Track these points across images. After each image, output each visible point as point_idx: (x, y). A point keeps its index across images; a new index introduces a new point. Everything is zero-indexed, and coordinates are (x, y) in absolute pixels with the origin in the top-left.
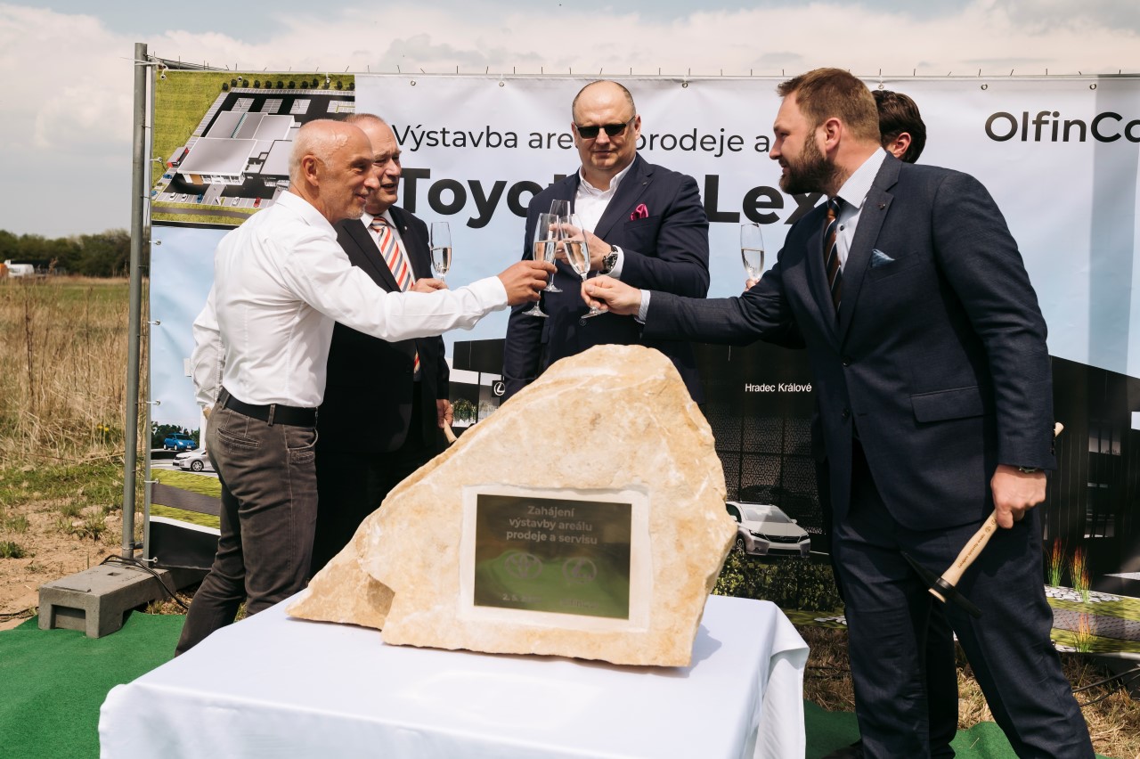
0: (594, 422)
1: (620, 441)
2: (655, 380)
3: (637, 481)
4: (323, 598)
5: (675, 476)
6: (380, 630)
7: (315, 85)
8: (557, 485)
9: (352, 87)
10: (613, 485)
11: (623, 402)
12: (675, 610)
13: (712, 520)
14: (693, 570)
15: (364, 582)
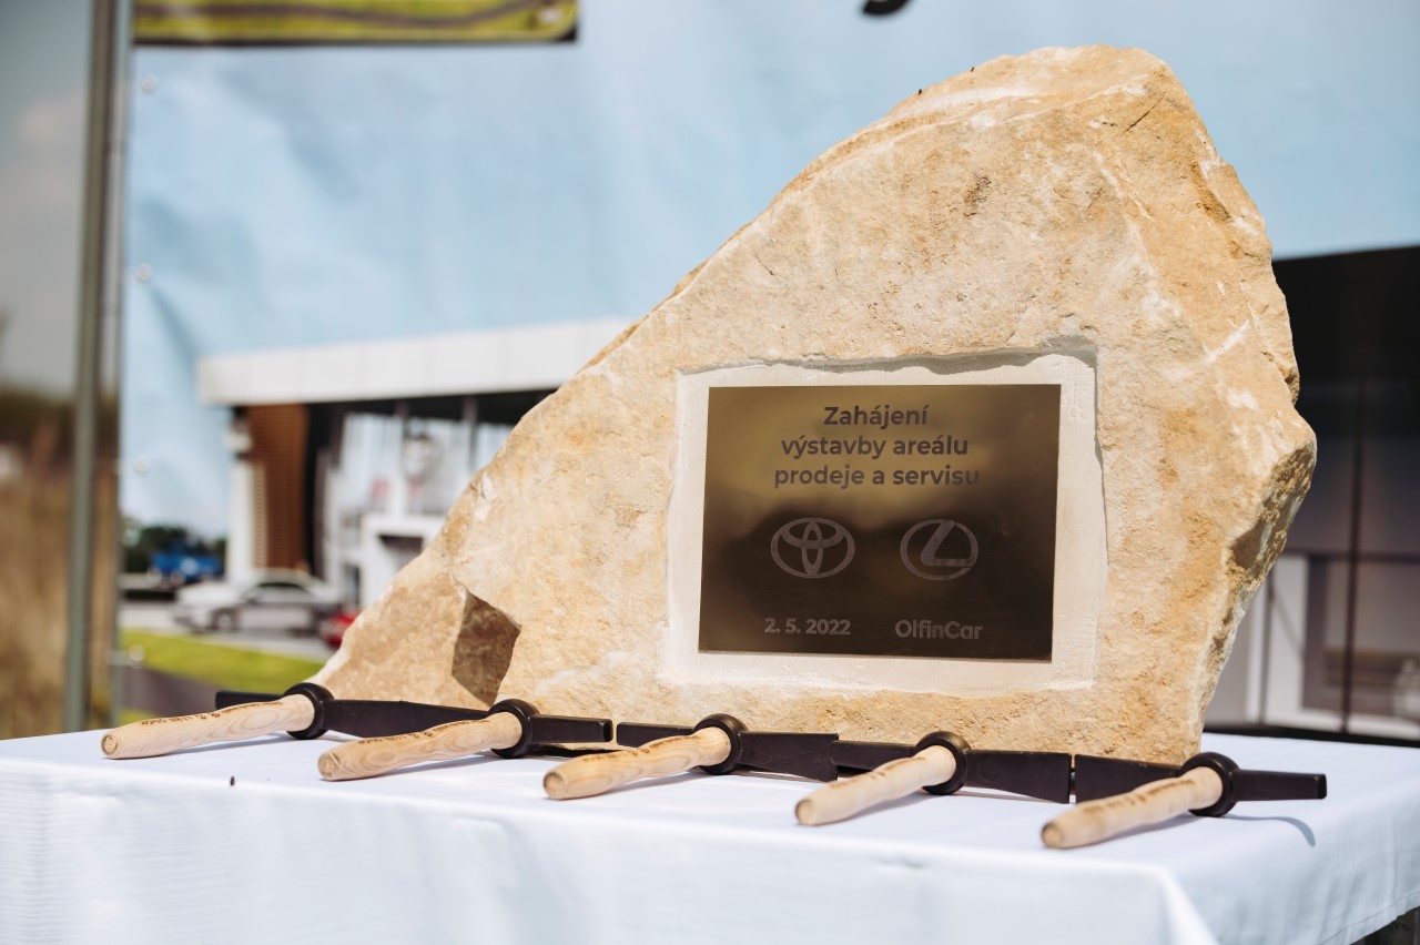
0: (973, 197)
1: (1034, 236)
2: (1119, 96)
3: (1069, 327)
5: (1158, 307)
8: (889, 352)
10: (1017, 342)
11: (1039, 145)
12: (1156, 630)
13: (1245, 409)
14: (1198, 528)
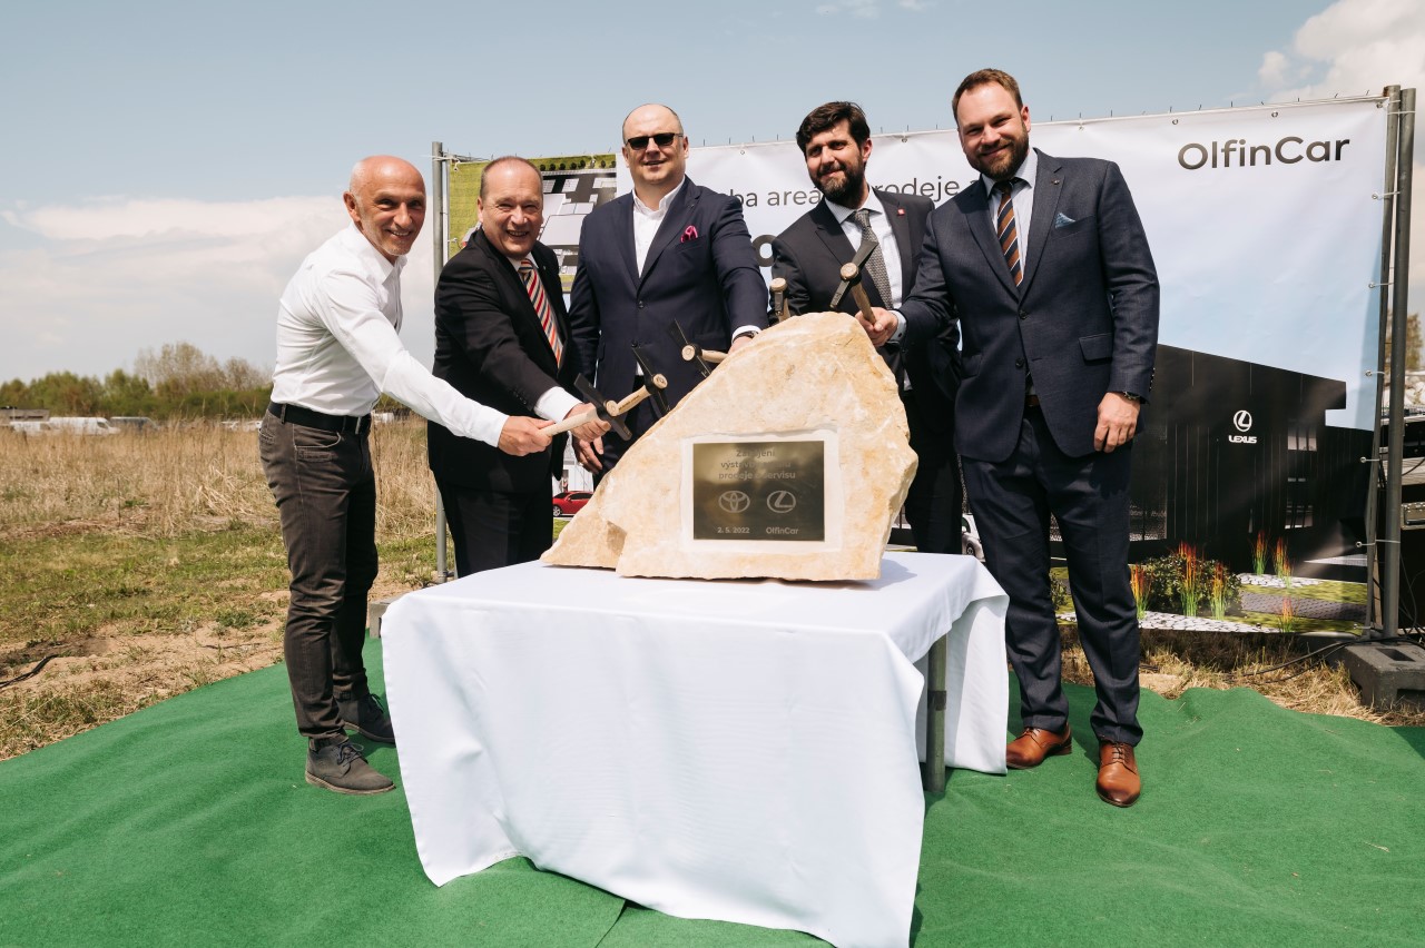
0: (789, 372)
1: (812, 387)
2: (841, 334)
3: (827, 420)
4: (571, 547)
5: (860, 413)
6: (614, 570)
7: (582, 165)
8: (760, 430)
9: (614, 165)
10: (808, 426)
11: (813, 353)
12: (863, 530)
13: (893, 449)
14: (878, 493)
15: (605, 529)
